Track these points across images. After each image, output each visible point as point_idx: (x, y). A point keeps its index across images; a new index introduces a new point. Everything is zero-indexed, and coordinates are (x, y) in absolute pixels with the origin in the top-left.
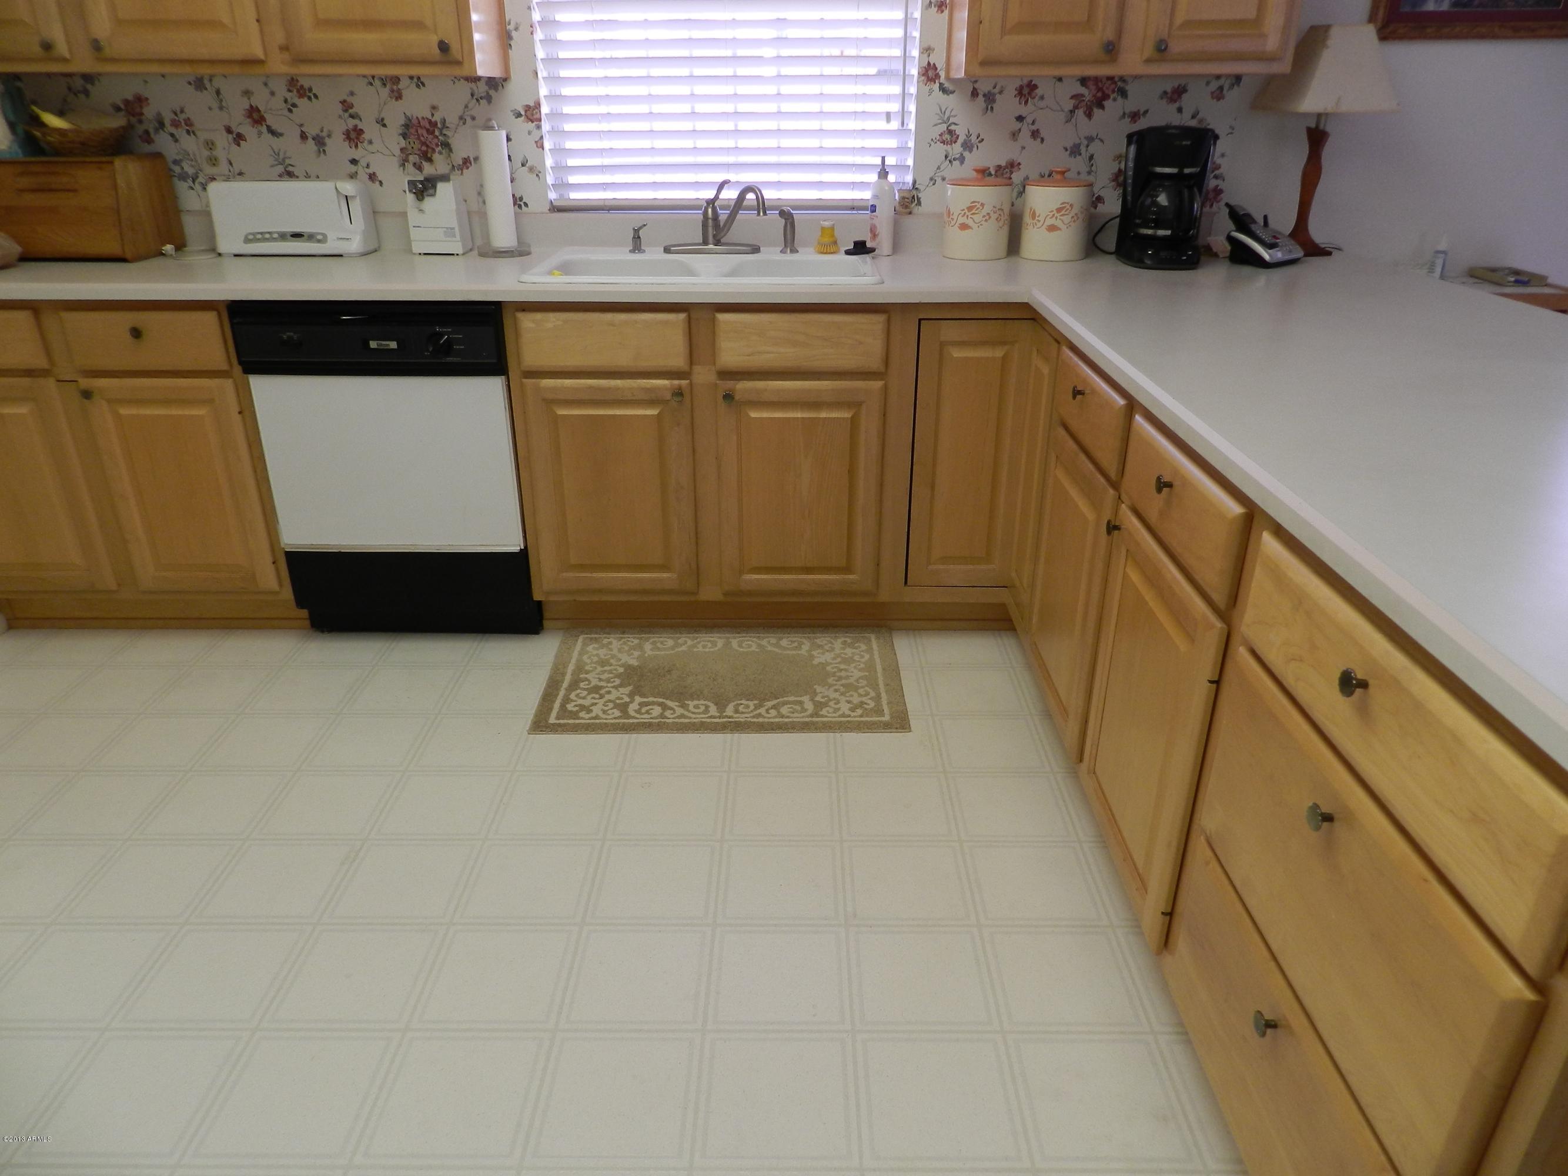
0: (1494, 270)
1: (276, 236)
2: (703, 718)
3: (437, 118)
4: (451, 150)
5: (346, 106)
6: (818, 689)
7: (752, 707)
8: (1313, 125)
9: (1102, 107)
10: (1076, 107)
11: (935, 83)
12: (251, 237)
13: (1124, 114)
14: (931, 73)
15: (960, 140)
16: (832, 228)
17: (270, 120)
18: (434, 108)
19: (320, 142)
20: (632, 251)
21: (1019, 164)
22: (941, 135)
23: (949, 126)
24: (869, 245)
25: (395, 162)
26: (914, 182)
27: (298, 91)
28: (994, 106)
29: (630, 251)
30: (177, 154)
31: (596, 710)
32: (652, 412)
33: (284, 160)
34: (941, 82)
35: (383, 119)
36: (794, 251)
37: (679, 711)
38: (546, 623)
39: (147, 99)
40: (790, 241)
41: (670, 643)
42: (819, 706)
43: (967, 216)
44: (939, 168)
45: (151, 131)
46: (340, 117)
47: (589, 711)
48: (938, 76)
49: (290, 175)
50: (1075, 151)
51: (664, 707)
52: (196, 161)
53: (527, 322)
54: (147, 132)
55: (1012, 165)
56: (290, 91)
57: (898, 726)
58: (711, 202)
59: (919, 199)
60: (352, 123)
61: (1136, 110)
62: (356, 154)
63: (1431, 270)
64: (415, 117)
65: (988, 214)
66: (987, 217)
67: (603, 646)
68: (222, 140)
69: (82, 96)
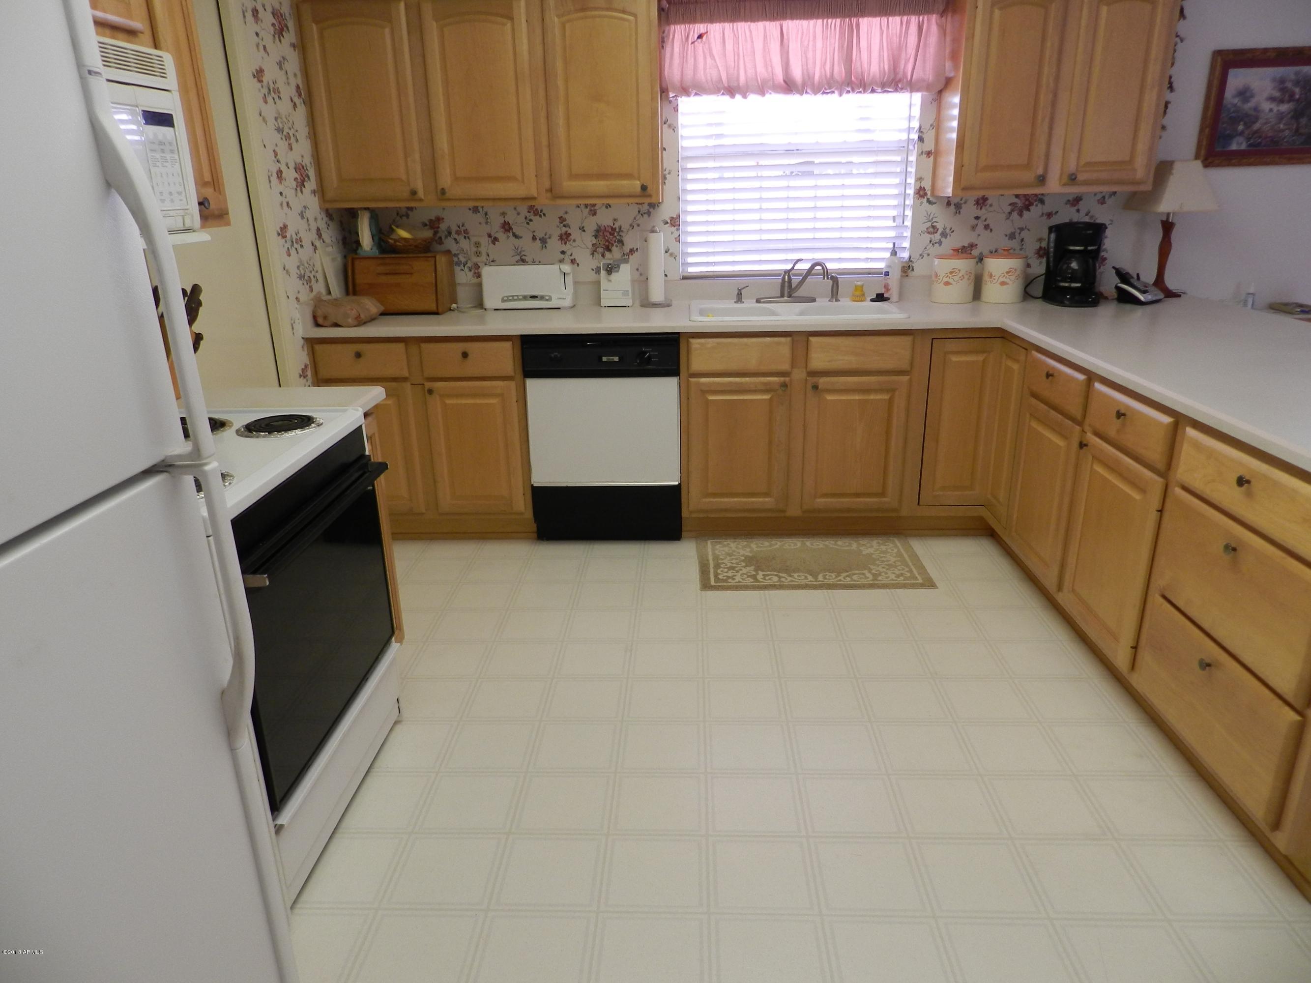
0: (1286, 304)
1: (520, 297)
2: (804, 582)
3: (617, 226)
4: (623, 244)
5: (562, 220)
6: (872, 567)
7: (834, 577)
8: (1165, 219)
9: (1029, 210)
10: (1012, 210)
11: (924, 198)
12: (506, 298)
13: (1043, 214)
14: (921, 193)
15: (940, 232)
16: (862, 286)
17: (515, 229)
18: (615, 220)
19: (544, 241)
20: (736, 302)
21: (977, 245)
22: (927, 229)
23: (933, 223)
24: (885, 295)
25: (588, 252)
26: (910, 257)
27: (534, 212)
28: (961, 210)
29: (735, 302)
30: (457, 250)
31: (738, 578)
32: (766, 397)
33: (520, 252)
34: (928, 197)
35: (583, 227)
36: (837, 300)
37: (789, 579)
38: (684, 534)
39: (443, 219)
40: (835, 294)
41: (767, 544)
42: (875, 576)
43: (950, 277)
44: (926, 248)
45: (443, 238)
46: (558, 227)
47: (734, 579)
48: (926, 194)
49: (523, 261)
50: (1012, 236)
51: (780, 577)
52: (467, 254)
53: (695, 343)
54: (440, 238)
55: (972, 246)
56: (529, 212)
57: (929, 585)
58: (787, 272)
59: (913, 267)
60: (564, 229)
61: (1050, 211)
62: (564, 248)
63: (1245, 303)
64: (603, 226)
65: (963, 276)
66: (962, 278)
67: (725, 546)
68: (485, 241)
69: (404, 218)
